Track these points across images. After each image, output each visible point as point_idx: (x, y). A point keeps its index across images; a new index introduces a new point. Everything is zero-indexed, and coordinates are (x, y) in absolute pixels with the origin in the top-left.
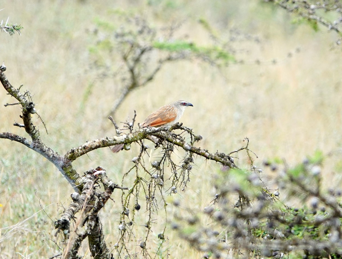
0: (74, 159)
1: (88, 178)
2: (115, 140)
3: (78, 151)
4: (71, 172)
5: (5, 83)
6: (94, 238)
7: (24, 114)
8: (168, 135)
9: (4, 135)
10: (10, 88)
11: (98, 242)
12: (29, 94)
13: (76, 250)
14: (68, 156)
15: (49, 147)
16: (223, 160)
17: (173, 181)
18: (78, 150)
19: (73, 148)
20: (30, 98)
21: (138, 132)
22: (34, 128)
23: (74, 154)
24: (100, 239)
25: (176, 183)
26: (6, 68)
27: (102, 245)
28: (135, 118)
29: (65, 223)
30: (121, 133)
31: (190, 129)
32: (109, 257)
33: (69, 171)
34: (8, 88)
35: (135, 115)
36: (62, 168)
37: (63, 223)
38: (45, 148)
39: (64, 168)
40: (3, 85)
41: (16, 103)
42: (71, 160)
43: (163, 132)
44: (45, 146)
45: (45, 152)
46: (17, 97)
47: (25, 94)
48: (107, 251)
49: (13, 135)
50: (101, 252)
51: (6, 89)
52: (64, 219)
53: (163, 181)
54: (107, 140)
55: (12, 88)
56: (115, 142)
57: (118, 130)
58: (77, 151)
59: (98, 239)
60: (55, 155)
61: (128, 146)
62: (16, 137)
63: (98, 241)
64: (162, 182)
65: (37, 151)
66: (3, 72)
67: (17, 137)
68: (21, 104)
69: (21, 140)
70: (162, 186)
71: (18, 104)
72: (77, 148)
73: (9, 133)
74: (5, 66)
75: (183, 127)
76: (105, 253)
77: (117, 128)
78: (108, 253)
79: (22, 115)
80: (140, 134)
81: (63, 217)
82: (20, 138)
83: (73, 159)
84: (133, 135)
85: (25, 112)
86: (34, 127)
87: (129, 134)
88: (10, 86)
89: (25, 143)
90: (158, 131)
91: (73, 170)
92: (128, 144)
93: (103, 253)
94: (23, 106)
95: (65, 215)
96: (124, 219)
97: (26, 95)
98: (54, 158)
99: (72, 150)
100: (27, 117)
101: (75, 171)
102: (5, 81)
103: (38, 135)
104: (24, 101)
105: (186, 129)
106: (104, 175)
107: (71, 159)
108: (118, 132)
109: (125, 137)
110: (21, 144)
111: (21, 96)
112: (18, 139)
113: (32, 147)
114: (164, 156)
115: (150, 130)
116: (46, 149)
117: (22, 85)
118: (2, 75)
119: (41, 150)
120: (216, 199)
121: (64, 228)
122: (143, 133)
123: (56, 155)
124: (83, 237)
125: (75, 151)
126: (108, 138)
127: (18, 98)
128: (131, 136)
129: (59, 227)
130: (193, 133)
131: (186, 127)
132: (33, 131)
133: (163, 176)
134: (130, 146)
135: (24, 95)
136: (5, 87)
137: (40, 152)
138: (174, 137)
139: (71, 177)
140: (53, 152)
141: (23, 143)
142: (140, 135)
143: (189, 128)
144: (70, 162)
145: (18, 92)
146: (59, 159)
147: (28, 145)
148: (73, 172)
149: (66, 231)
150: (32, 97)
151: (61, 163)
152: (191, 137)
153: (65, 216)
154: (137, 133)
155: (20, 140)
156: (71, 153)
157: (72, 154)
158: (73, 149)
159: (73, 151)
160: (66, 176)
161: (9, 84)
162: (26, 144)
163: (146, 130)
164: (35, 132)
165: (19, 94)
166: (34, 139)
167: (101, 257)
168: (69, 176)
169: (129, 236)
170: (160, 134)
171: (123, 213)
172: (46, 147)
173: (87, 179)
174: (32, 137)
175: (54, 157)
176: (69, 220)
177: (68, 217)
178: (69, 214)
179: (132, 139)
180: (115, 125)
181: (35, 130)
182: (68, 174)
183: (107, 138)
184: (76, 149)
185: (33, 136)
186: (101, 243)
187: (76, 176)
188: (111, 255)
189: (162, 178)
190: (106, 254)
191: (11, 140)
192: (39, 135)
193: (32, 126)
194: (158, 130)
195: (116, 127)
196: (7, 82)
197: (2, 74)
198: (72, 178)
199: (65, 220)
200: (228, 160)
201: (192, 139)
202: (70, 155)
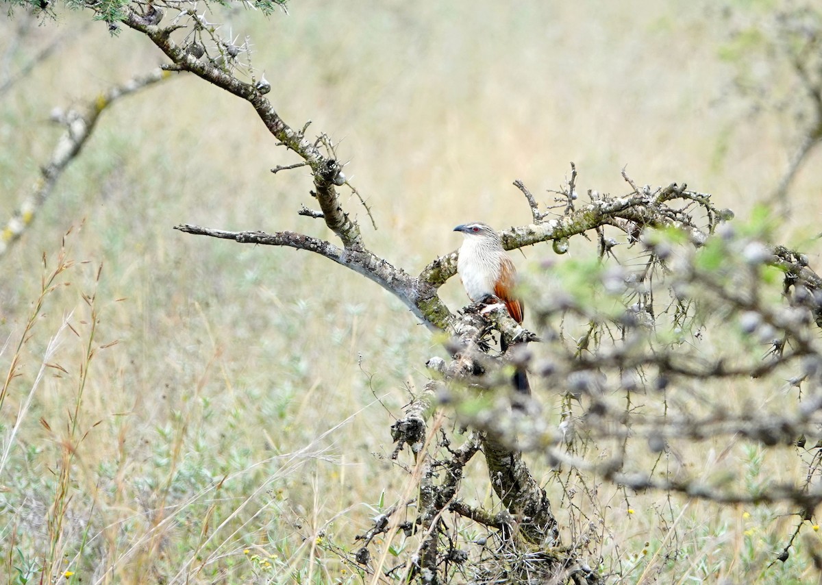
0: (443, 283)
1: (466, 323)
2: (531, 233)
3: (449, 263)
4: (436, 312)
5: (271, 120)
6: (498, 456)
7: (318, 189)
8: (653, 212)
9: (279, 237)
10: (282, 130)
11: (508, 466)
12: (327, 141)
13: (451, 488)
14: (428, 275)
15: (382, 259)
16: (782, 261)
17: (676, 316)
18: (448, 260)
19: (438, 257)
20: (330, 149)
21: (583, 211)
22: (346, 218)
23: (440, 271)
24: (512, 460)
25: (681, 320)
26: (269, 87)
27: (519, 471)
28: (573, 180)
29: (413, 427)
30: (543, 216)
31: (704, 195)
32: (538, 498)
33: (431, 310)
34: (278, 131)
35: (574, 174)
36: (417, 304)
37: (409, 429)
38: (373, 260)
39: (420, 304)
40: (266, 123)
41: (299, 163)
42: (435, 285)
43: (641, 208)
44: (373, 257)
45: (374, 270)
46: (299, 151)
47: (318, 141)
48: (531, 486)
49: (298, 237)
50: (517, 487)
51: (275, 134)
52: (411, 418)
53: (653, 316)
54: (514, 235)
55: (287, 131)
56: (531, 237)
57: (536, 211)
58: (446, 263)
59: (508, 460)
60: (398, 276)
61: (563, 244)
62: (307, 240)
63: (508, 464)
64: (651, 319)
65: (355, 270)
66: (264, 96)
67: (309, 240)
68: (311, 165)
69: (318, 247)
70: (651, 329)
71: (303, 165)
72: (447, 257)
73: (291, 232)
74: (267, 83)
75: (688, 193)
76: (527, 490)
77: (534, 205)
78: (534, 490)
79: (315, 191)
80: (587, 215)
81: (410, 413)
82: (316, 244)
83: (439, 283)
84: (572, 219)
85: (321, 183)
86: (346, 216)
87: (562, 217)
88: (282, 126)
89: (328, 253)
90: (628, 207)
91: (441, 306)
92: (561, 241)
93: (521, 490)
94: (315, 170)
95: (414, 409)
96: (570, 408)
97: (320, 144)
98: (396, 282)
99: (435, 262)
100: (327, 194)
101: (447, 309)
102: (271, 115)
103: (355, 232)
104: (315, 158)
105: (695, 196)
106: (502, 314)
107: (434, 283)
108: (537, 215)
109: (555, 225)
110: (320, 255)
111: (307, 146)
112: (312, 246)
113: (344, 261)
114: (651, 260)
115: (610, 205)
116: (377, 264)
117: (309, 121)
118: (262, 103)
119: (364, 267)
120: (775, 350)
121: (412, 440)
122: (595, 212)
123: (401, 275)
124: (464, 456)
125: (442, 263)
126: (516, 229)
127: (302, 153)
128: (567, 222)
129: (401, 438)
130: (710, 206)
131: (695, 193)
132: (344, 224)
133: (651, 305)
134: (568, 244)
135: (316, 145)
136: (271, 128)
137: (363, 270)
138: (670, 216)
139: (437, 323)
140: (393, 269)
141: (323, 253)
142: (587, 218)
143: (701, 194)
144: (434, 289)
145: (302, 138)
146: (408, 285)
147: (334, 257)
148: (441, 312)
149: (418, 446)
150: (334, 149)
151: (413, 293)
152: (709, 215)
153: (413, 411)
154: (582, 214)
155: (316, 246)
156: (433, 268)
157: (436, 270)
158: (438, 260)
159: (438, 265)
160: (427, 321)
161: (280, 122)
162: (329, 255)
163: (600, 206)
164: (349, 226)
165: (304, 143)
166: (347, 241)
167: (519, 499)
168: (433, 321)
169: (584, 446)
170: (635, 212)
171: (567, 395)
172: (376, 259)
173: (463, 324)
174: (342, 239)
175: (397, 280)
176: (423, 421)
177: (422, 414)
178: (424, 406)
179: (569, 227)
180: (529, 199)
181: (348, 223)
182: (431, 317)
183: (513, 230)
184: (445, 260)
185: (345, 236)
186: (516, 467)
187: (448, 319)
188: (540, 493)
189: (650, 310)
190: (530, 491)
191: (296, 249)
192: (359, 234)
193: (341, 213)
194: (627, 204)
195: (533, 203)
196: (274, 116)
197: (263, 100)
198: (440, 324)
199: (414, 421)
200: (793, 259)
201: (711, 219)
202: (432, 272)
